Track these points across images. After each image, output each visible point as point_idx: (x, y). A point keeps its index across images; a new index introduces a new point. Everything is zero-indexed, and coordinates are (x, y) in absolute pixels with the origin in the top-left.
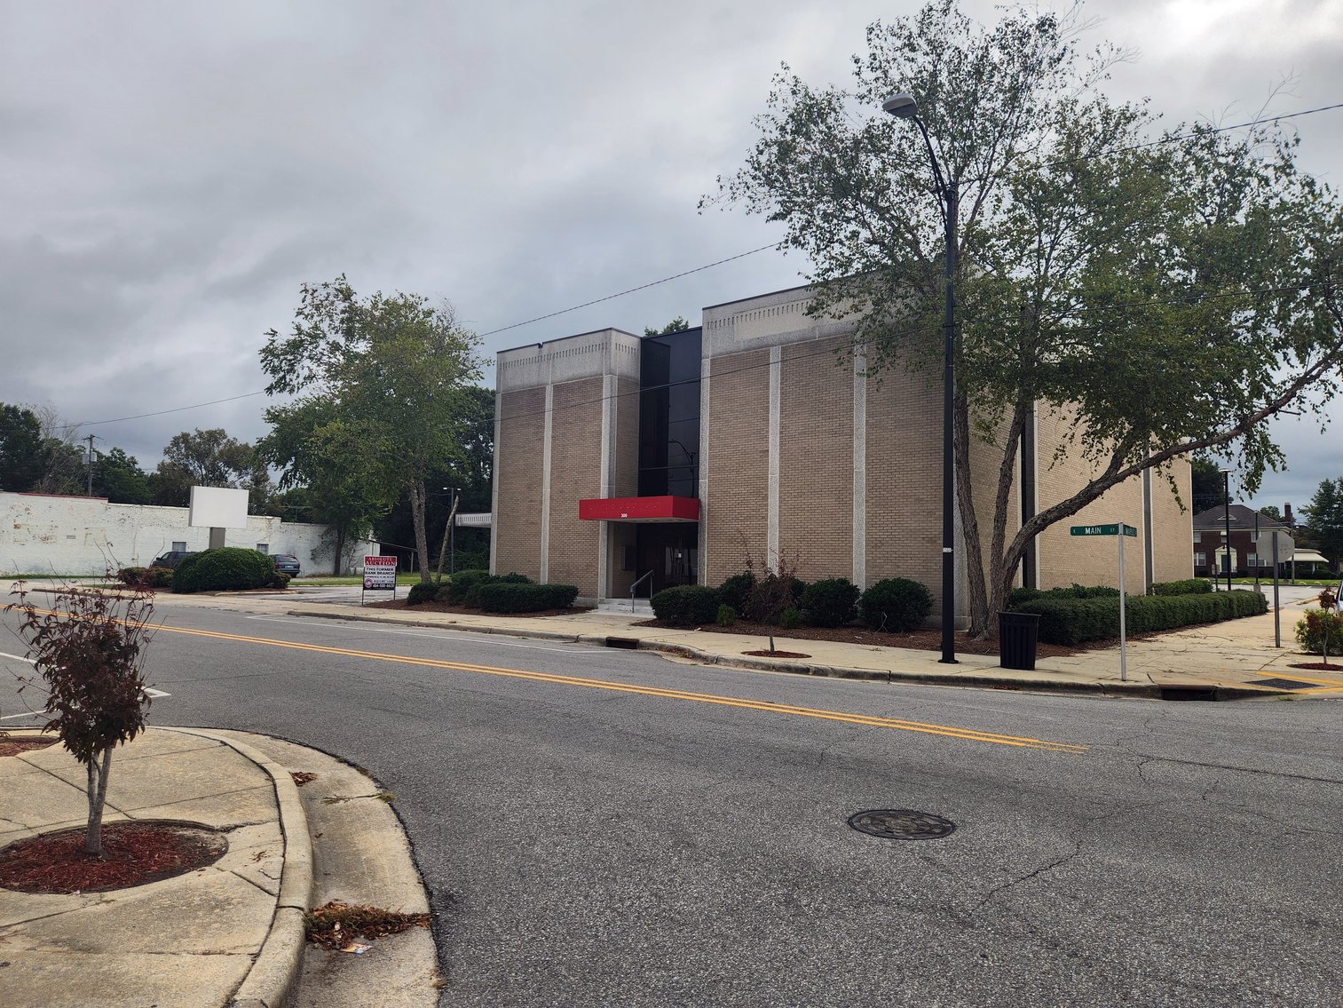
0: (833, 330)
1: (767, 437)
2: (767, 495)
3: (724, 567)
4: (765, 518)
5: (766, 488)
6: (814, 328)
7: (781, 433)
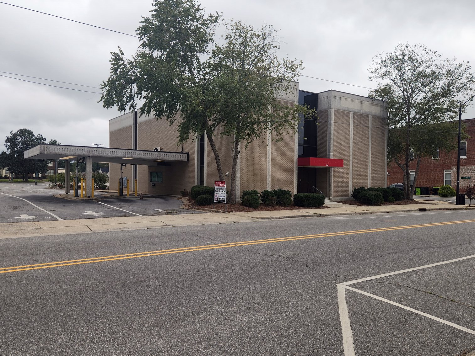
0: (365, 112)
1: (349, 142)
2: (349, 161)
3: (338, 185)
4: (349, 168)
5: (349, 159)
6: (361, 110)
7: (353, 141)
